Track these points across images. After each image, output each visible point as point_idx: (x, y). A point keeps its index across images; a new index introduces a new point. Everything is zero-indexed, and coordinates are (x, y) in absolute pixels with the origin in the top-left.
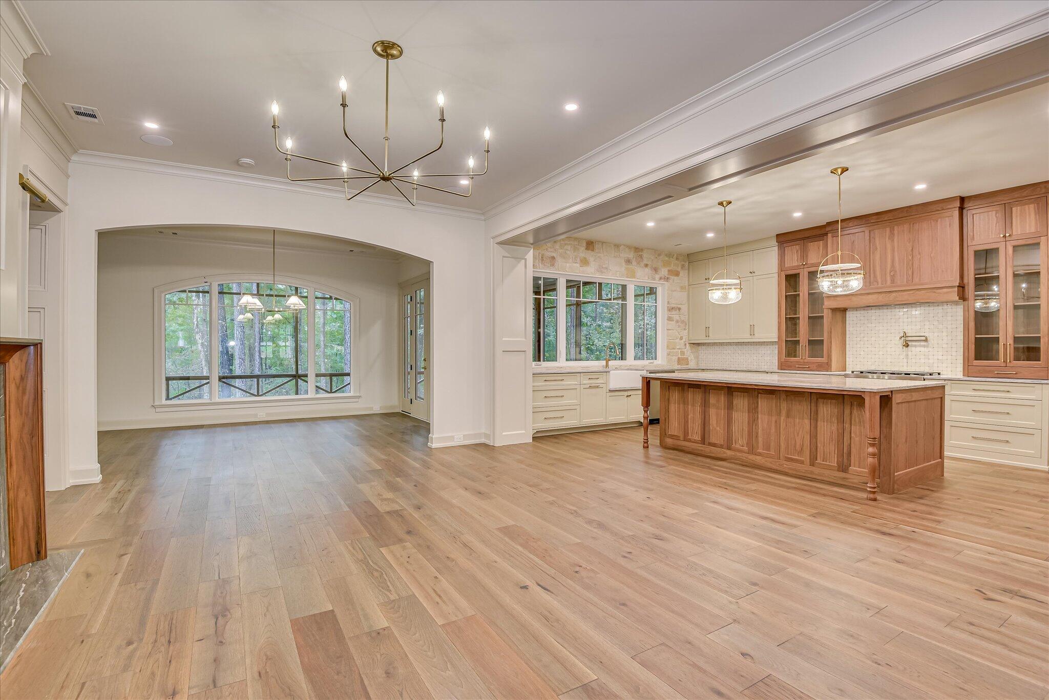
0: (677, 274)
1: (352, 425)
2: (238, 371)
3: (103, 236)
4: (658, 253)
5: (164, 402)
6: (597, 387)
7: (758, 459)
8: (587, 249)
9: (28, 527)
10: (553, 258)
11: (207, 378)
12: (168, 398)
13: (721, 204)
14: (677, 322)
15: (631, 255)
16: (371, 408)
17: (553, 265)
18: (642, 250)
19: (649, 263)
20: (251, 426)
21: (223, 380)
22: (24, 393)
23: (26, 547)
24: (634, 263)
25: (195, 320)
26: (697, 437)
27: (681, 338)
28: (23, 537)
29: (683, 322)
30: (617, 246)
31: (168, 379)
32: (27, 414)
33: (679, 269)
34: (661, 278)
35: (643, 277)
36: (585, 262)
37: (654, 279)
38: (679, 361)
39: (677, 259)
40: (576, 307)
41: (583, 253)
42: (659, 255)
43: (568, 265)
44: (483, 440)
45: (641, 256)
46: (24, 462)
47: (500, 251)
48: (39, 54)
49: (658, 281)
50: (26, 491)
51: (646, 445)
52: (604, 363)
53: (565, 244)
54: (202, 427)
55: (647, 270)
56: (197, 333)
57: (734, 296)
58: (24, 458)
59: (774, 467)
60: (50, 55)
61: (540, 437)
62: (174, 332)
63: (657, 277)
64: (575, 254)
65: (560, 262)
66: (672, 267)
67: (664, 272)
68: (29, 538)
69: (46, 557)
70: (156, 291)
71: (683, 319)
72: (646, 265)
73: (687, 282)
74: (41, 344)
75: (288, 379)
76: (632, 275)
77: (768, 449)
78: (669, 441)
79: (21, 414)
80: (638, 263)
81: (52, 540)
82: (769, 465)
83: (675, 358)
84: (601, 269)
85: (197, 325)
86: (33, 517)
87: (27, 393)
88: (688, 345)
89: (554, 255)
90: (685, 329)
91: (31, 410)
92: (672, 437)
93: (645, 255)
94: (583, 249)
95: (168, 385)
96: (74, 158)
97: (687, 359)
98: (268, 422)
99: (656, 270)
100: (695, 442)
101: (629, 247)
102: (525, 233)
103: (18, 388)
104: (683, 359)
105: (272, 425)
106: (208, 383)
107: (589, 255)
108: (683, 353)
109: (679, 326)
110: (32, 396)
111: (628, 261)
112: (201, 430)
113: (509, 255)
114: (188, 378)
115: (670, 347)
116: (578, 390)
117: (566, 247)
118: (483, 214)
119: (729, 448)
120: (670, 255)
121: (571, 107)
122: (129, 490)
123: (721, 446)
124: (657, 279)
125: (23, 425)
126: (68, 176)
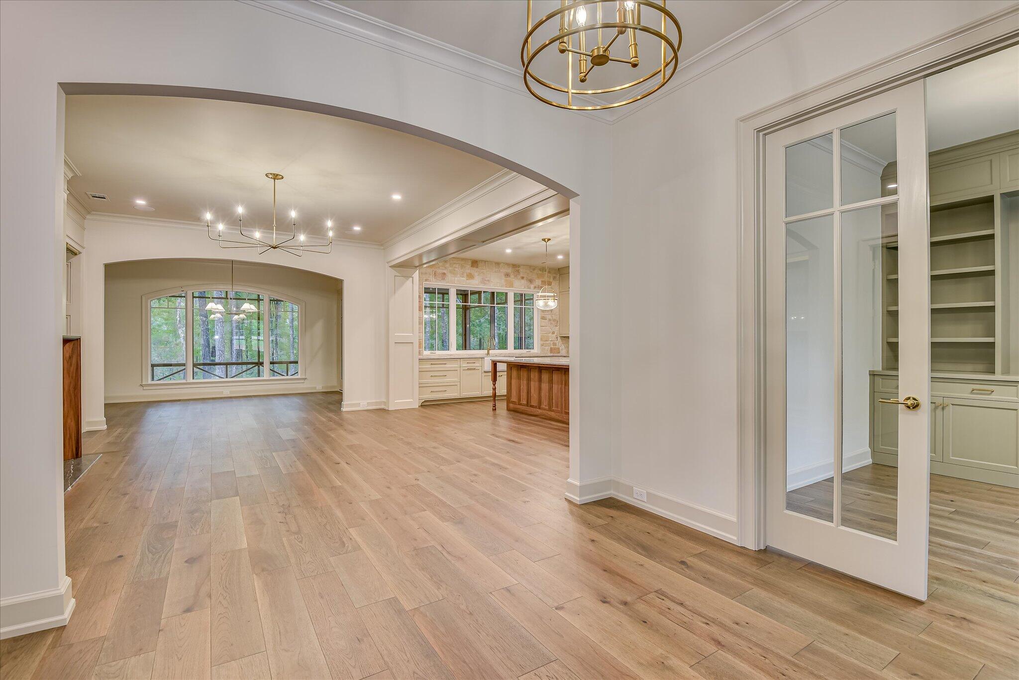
0: (550, 284)
1: (296, 400)
2: (217, 360)
3: (107, 266)
4: (532, 268)
5: (150, 382)
6: (474, 369)
7: (553, 414)
8: (472, 266)
9: (72, 439)
10: (444, 274)
11: (184, 365)
12: (153, 379)
13: (544, 240)
14: (550, 320)
15: (510, 270)
16: (315, 388)
17: (443, 279)
18: (519, 266)
19: (525, 276)
20: (217, 400)
21: (199, 367)
22: (71, 365)
23: (71, 449)
24: (512, 276)
25: (178, 316)
26: (525, 402)
27: (553, 333)
28: (69, 444)
29: (554, 320)
30: (498, 264)
31: (153, 366)
32: (72, 377)
33: (551, 280)
34: (535, 287)
35: (520, 286)
36: (470, 276)
37: (530, 288)
38: (551, 350)
39: (549, 272)
40: (465, 310)
41: (468, 269)
42: (534, 270)
43: (456, 279)
44: (383, 407)
45: (518, 271)
46: (71, 403)
47: (393, 272)
48: (75, 176)
49: (534, 289)
50: (71, 419)
51: (494, 408)
52: (486, 351)
53: (454, 263)
54: (179, 400)
55: (523, 281)
56: (180, 328)
57: (552, 304)
58: (71, 401)
59: (560, 419)
60: (81, 175)
61: (426, 405)
62: (159, 326)
63: (532, 286)
64: (462, 270)
65: (449, 276)
66: (546, 279)
67: (538, 282)
68: (72, 445)
69: (81, 457)
70: (143, 298)
71: (554, 318)
72: (523, 278)
73: (558, 290)
74: (80, 339)
75: (251, 366)
76: (511, 285)
77: (557, 407)
78: (511, 405)
79: (69, 376)
80: (516, 276)
81: (84, 450)
82: (557, 417)
83: (548, 348)
84: (484, 281)
85: (180, 321)
86: (75, 434)
87: (73, 365)
88: (559, 338)
89: (445, 271)
90: (556, 326)
91: (74, 375)
92: (514, 403)
93: (521, 270)
94: (469, 266)
95: (153, 371)
96: (88, 217)
97: (559, 349)
98: (231, 398)
99: (531, 281)
100: (523, 405)
101: (508, 264)
102: (412, 258)
103: (68, 363)
104: (555, 349)
105: (234, 399)
106: (185, 369)
107: (474, 271)
108: (554, 344)
109: (551, 324)
110: (75, 368)
111: (507, 275)
112: (178, 403)
113: (400, 275)
114: (171, 365)
115: (543, 339)
116: (459, 371)
117: (454, 265)
118: (382, 245)
119: (540, 408)
120: (543, 269)
121: (397, 197)
122: (126, 433)
123: (536, 407)
124: (532, 288)
125: (70, 382)
126: (84, 229)
